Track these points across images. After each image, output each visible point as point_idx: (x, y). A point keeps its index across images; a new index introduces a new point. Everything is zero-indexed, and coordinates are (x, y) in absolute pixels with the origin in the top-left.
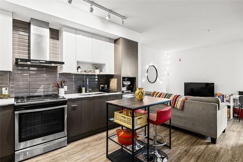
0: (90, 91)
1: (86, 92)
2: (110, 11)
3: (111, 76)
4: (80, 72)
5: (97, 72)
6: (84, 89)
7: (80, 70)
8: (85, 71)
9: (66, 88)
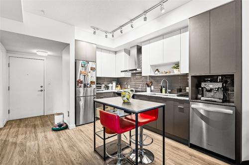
0: (170, 93)
1: (166, 93)
5: (176, 72)
6: (164, 90)
8: (163, 73)
9: (152, 87)
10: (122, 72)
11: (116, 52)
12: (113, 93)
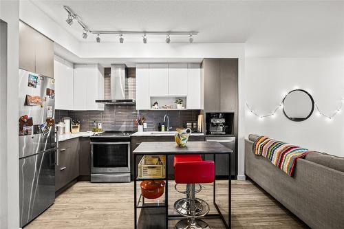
0: (170, 130)
1: (166, 130)
2: (169, 33)
3: (198, 112)
4: (156, 108)
5: (180, 107)
6: (163, 127)
7: (156, 106)
8: (163, 107)
9: (145, 125)
10: (97, 101)
11: (74, 65)
12: (78, 140)
